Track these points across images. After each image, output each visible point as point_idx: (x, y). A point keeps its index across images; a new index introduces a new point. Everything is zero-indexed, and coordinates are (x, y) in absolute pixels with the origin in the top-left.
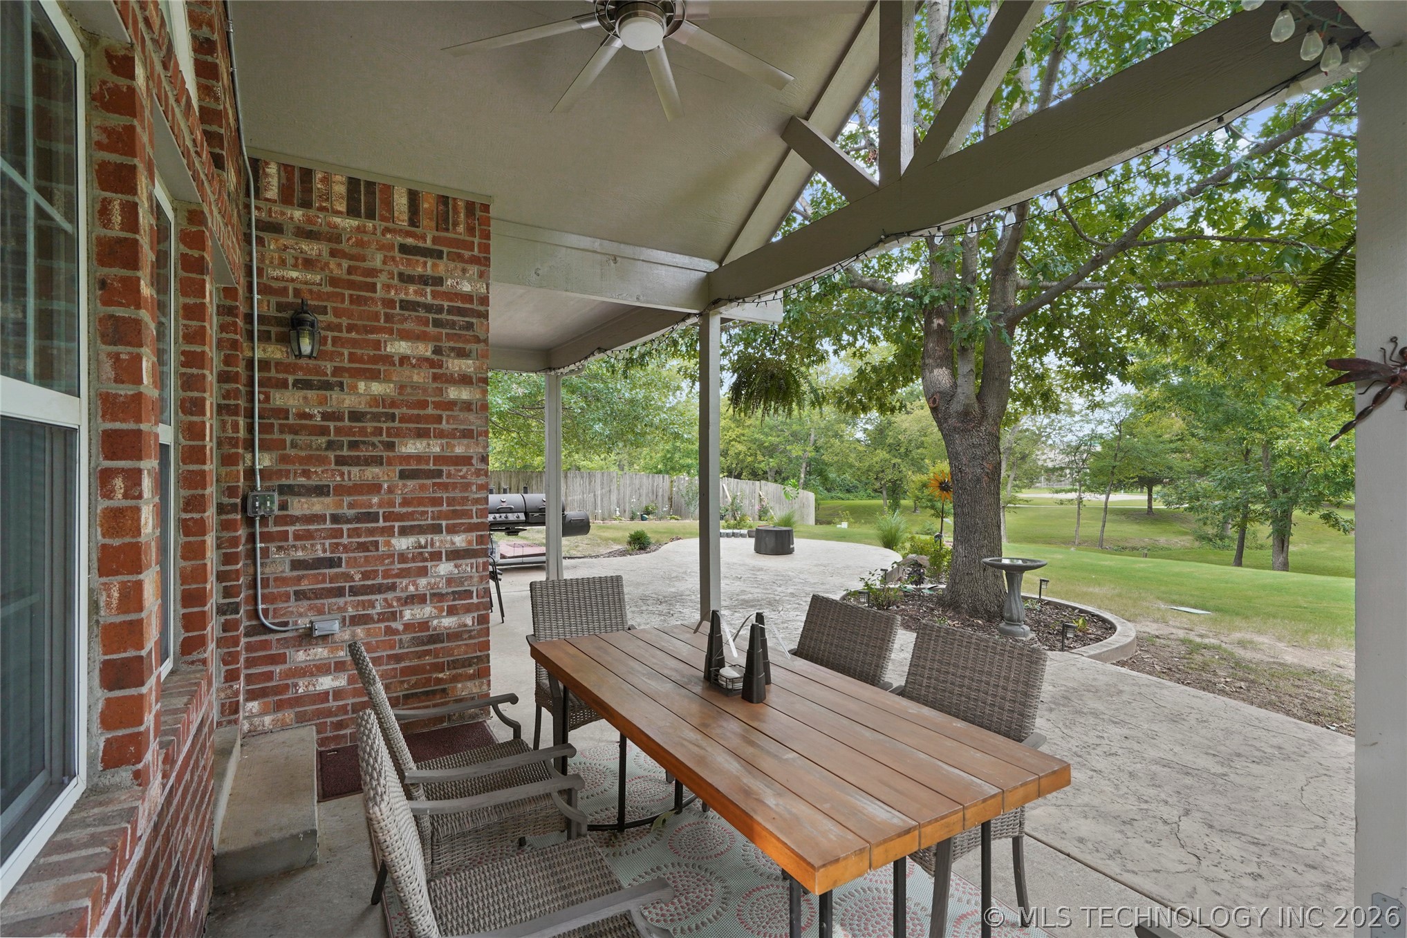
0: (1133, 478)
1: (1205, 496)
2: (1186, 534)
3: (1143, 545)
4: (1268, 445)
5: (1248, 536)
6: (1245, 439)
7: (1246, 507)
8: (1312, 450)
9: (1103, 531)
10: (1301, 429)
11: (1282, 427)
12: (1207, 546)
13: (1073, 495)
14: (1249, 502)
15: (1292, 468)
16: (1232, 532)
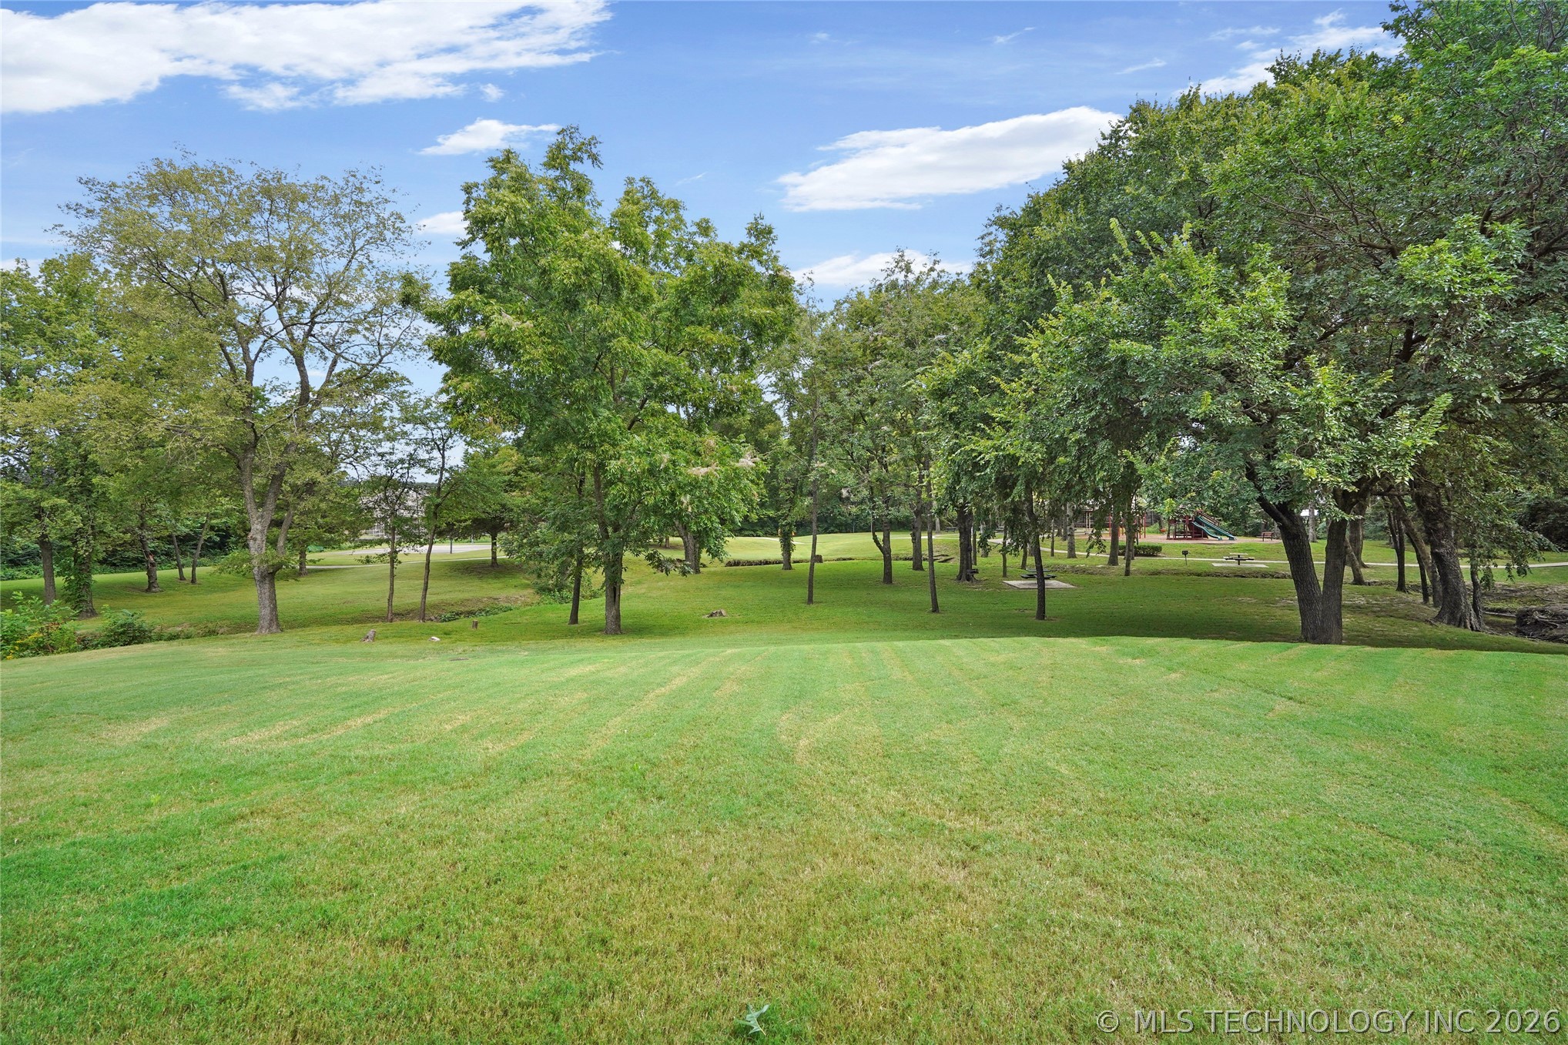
0: (465, 521)
1: (544, 542)
2: (527, 586)
3: (481, 606)
4: (600, 467)
5: (584, 583)
6: (576, 460)
7: (581, 551)
8: (643, 472)
9: (424, 597)
10: (631, 447)
11: (614, 445)
12: (547, 598)
13: (385, 549)
14: (583, 545)
15: (624, 497)
16: (570, 581)
